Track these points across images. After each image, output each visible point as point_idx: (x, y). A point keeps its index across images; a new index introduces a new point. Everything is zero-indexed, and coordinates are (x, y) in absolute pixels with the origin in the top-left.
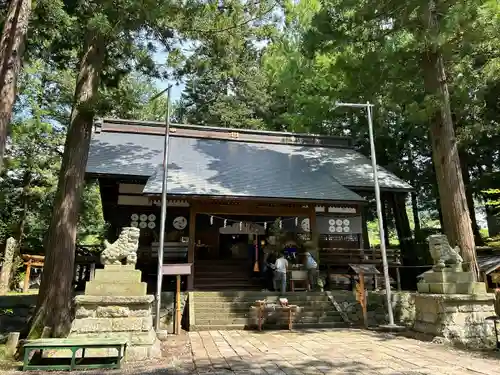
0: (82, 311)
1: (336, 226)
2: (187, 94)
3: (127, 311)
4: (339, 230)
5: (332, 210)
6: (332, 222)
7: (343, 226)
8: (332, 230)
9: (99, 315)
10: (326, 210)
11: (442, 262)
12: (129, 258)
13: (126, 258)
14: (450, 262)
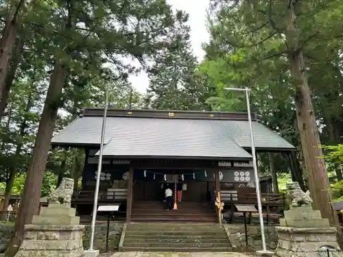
0: (29, 234)
1: (239, 176)
2: (150, 89)
3: (57, 235)
4: (242, 179)
5: (236, 165)
6: (236, 173)
7: (245, 176)
8: (237, 179)
9: (39, 238)
10: (232, 165)
11: (295, 203)
12: (65, 199)
13: (63, 199)
14: (301, 203)
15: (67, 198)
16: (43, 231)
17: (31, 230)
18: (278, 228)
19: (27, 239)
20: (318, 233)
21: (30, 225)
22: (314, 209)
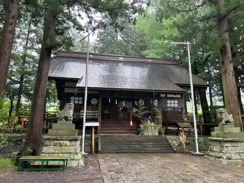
0: (47, 142)
1: (171, 103)
2: (98, 39)
3: (68, 143)
4: (173, 105)
5: (169, 96)
6: (169, 101)
8: (169, 105)
9: (55, 145)
10: (166, 96)
11: (223, 122)
12: (69, 118)
13: (68, 118)
14: (227, 122)
15: (71, 117)
16: (57, 140)
17: (48, 139)
18: (211, 138)
19: (46, 146)
20: (239, 141)
21: (47, 136)
22: (236, 126)
